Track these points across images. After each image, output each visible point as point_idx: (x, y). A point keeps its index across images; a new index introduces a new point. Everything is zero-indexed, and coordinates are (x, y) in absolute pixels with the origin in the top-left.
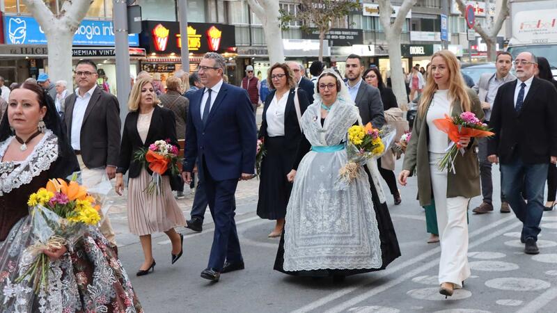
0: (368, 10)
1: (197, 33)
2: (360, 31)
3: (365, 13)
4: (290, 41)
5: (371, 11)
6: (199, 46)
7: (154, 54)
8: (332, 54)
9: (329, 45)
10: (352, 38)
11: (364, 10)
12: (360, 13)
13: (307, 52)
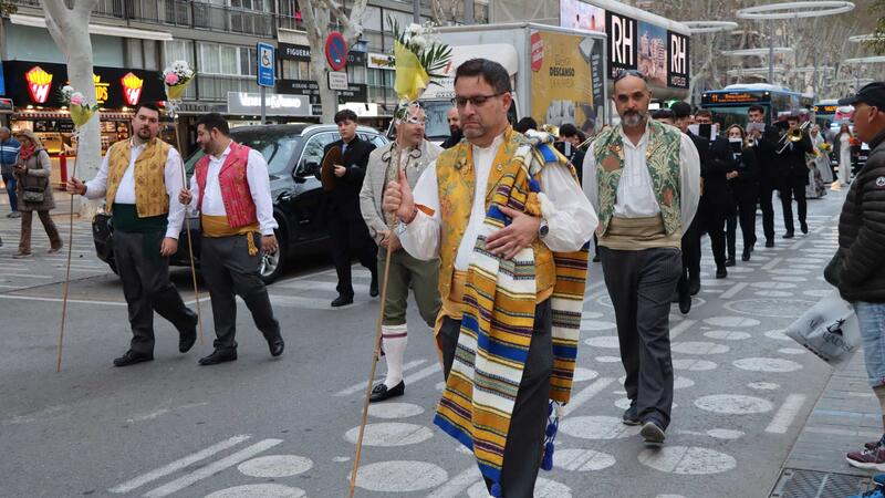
0: (374, 60)
1: (101, 81)
2: (363, 87)
3: (370, 65)
4: (249, 96)
5: (379, 62)
6: (106, 98)
7: (30, 107)
8: (314, 113)
9: (311, 102)
10: (352, 94)
11: (370, 61)
12: (363, 63)
13: (277, 110)
